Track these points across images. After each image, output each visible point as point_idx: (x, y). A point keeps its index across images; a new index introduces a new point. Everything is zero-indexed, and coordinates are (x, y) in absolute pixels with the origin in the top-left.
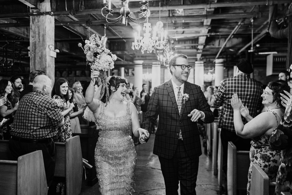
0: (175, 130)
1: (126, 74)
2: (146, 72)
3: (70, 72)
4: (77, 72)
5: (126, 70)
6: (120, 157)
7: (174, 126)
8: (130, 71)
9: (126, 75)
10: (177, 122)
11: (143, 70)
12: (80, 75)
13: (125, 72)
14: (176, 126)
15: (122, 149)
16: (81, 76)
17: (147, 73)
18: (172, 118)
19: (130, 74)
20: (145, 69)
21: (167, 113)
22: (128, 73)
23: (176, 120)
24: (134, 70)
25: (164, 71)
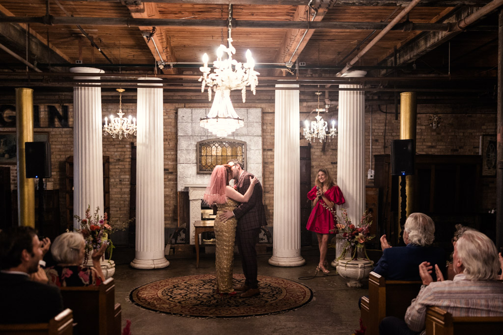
2: (115, 110)
17: (120, 113)
25: (177, 113)
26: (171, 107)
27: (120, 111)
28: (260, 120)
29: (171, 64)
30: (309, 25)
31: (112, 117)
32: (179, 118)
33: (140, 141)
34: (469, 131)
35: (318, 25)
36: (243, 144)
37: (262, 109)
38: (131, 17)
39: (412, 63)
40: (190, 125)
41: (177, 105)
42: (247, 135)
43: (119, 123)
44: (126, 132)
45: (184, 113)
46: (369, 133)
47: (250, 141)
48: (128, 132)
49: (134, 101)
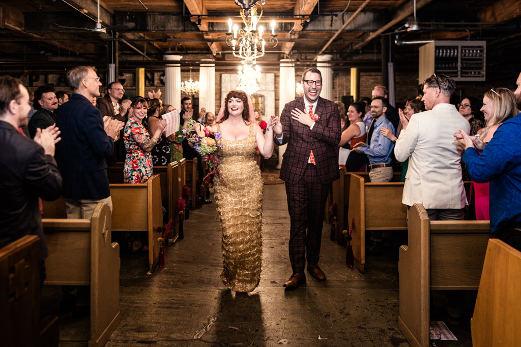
0: (305, 153)
1: (149, 82)
2: (188, 78)
3: (34, 77)
4: (50, 77)
5: (149, 75)
6: (244, 186)
7: (304, 148)
8: (157, 75)
9: (147, 83)
10: (308, 144)
11: (181, 74)
12: (55, 83)
13: (146, 78)
14: (307, 148)
15: (245, 176)
16: (58, 85)
17: (191, 80)
18: (303, 140)
19: (156, 82)
20: (186, 74)
21: (297, 133)
22: (153, 80)
23: (308, 142)
24: (163, 75)
25: (221, 77)
26: (218, 73)
27: (191, 78)
28: (273, 81)
29: (220, 53)
30: (291, 40)
31: (186, 82)
32: (223, 80)
33: (201, 96)
34: (410, 87)
35: (296, 40)
36: (262, 96)
37: (275, 74)
38: (204, 38)
39: (360, 50)
40: (229, 84)
41: (221, 72)
42: (265, 90)
43: (190, 86)
44: (194, 91)
45: (225, 77)
46: (343, 88)
47: (267, 94)
48: (195, 91)
49: (198, 71)
